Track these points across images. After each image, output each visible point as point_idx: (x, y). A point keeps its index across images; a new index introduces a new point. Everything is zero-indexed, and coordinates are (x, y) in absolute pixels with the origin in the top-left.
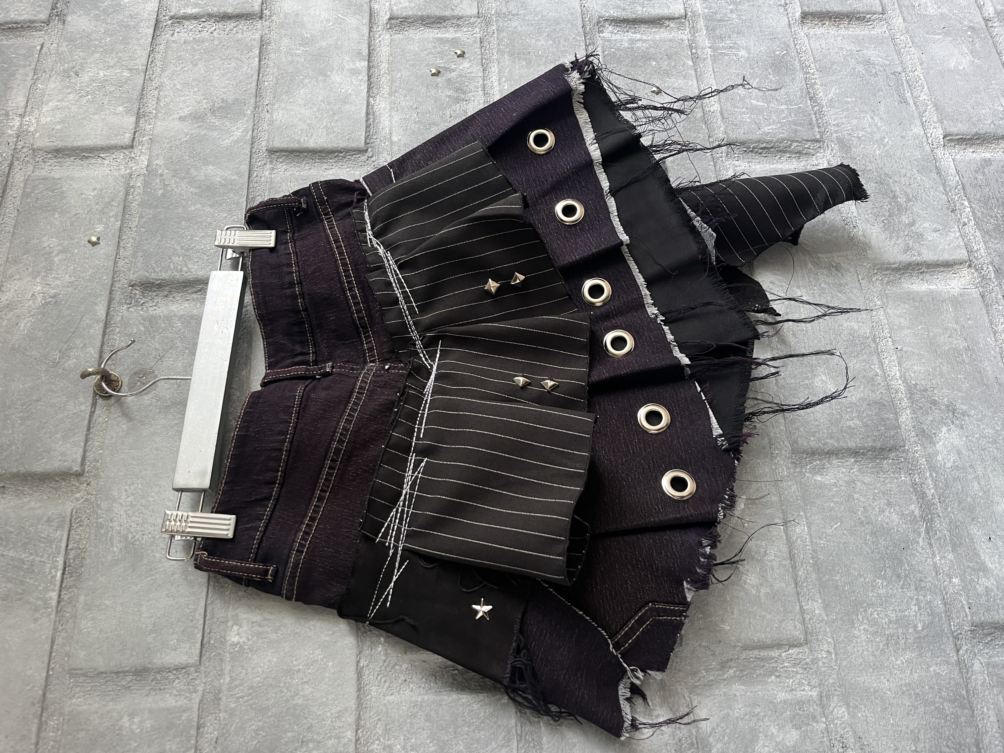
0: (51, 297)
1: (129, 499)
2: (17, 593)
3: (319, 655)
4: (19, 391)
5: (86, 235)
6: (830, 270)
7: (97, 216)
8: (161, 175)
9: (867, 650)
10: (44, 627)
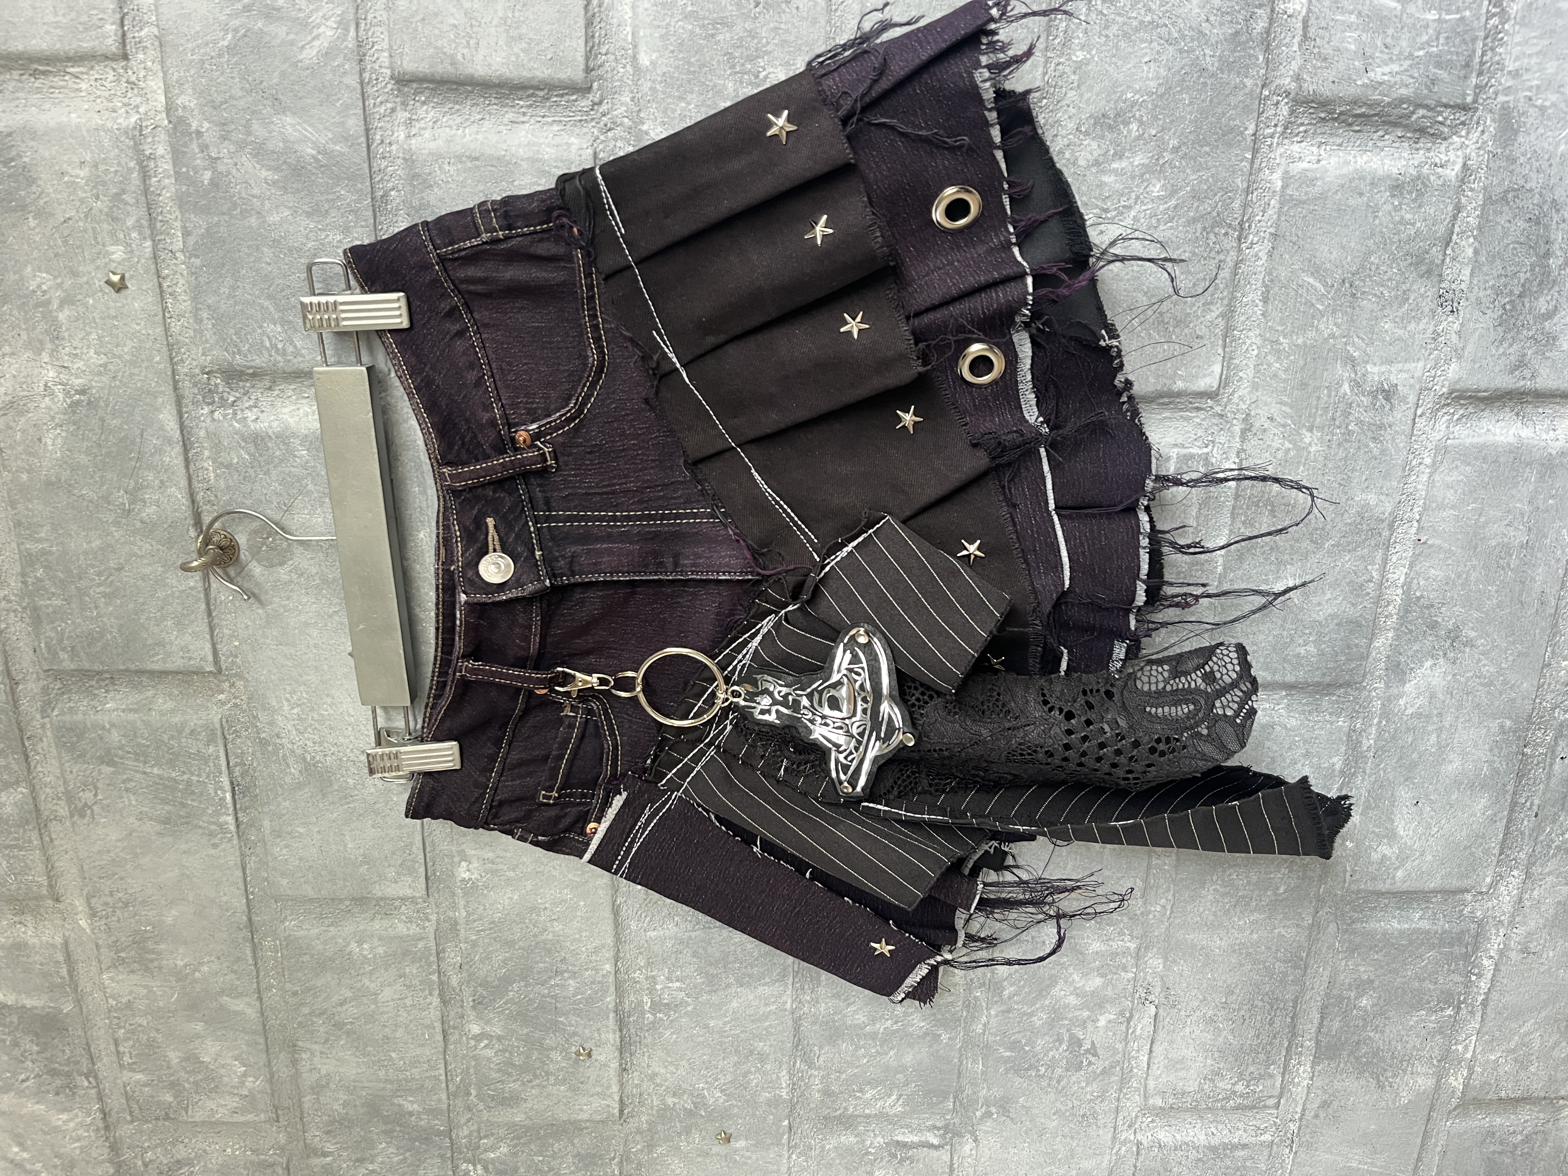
0: (77, 392)
1: (295, 711)
2: (181, 817)
3: (568, 894)
4: (86, 553)
5: (97, 268)
6: (1375, 397)
7: (105, 226)
8: (199, 133)
9: (1209, 910)
10: (228, 852)
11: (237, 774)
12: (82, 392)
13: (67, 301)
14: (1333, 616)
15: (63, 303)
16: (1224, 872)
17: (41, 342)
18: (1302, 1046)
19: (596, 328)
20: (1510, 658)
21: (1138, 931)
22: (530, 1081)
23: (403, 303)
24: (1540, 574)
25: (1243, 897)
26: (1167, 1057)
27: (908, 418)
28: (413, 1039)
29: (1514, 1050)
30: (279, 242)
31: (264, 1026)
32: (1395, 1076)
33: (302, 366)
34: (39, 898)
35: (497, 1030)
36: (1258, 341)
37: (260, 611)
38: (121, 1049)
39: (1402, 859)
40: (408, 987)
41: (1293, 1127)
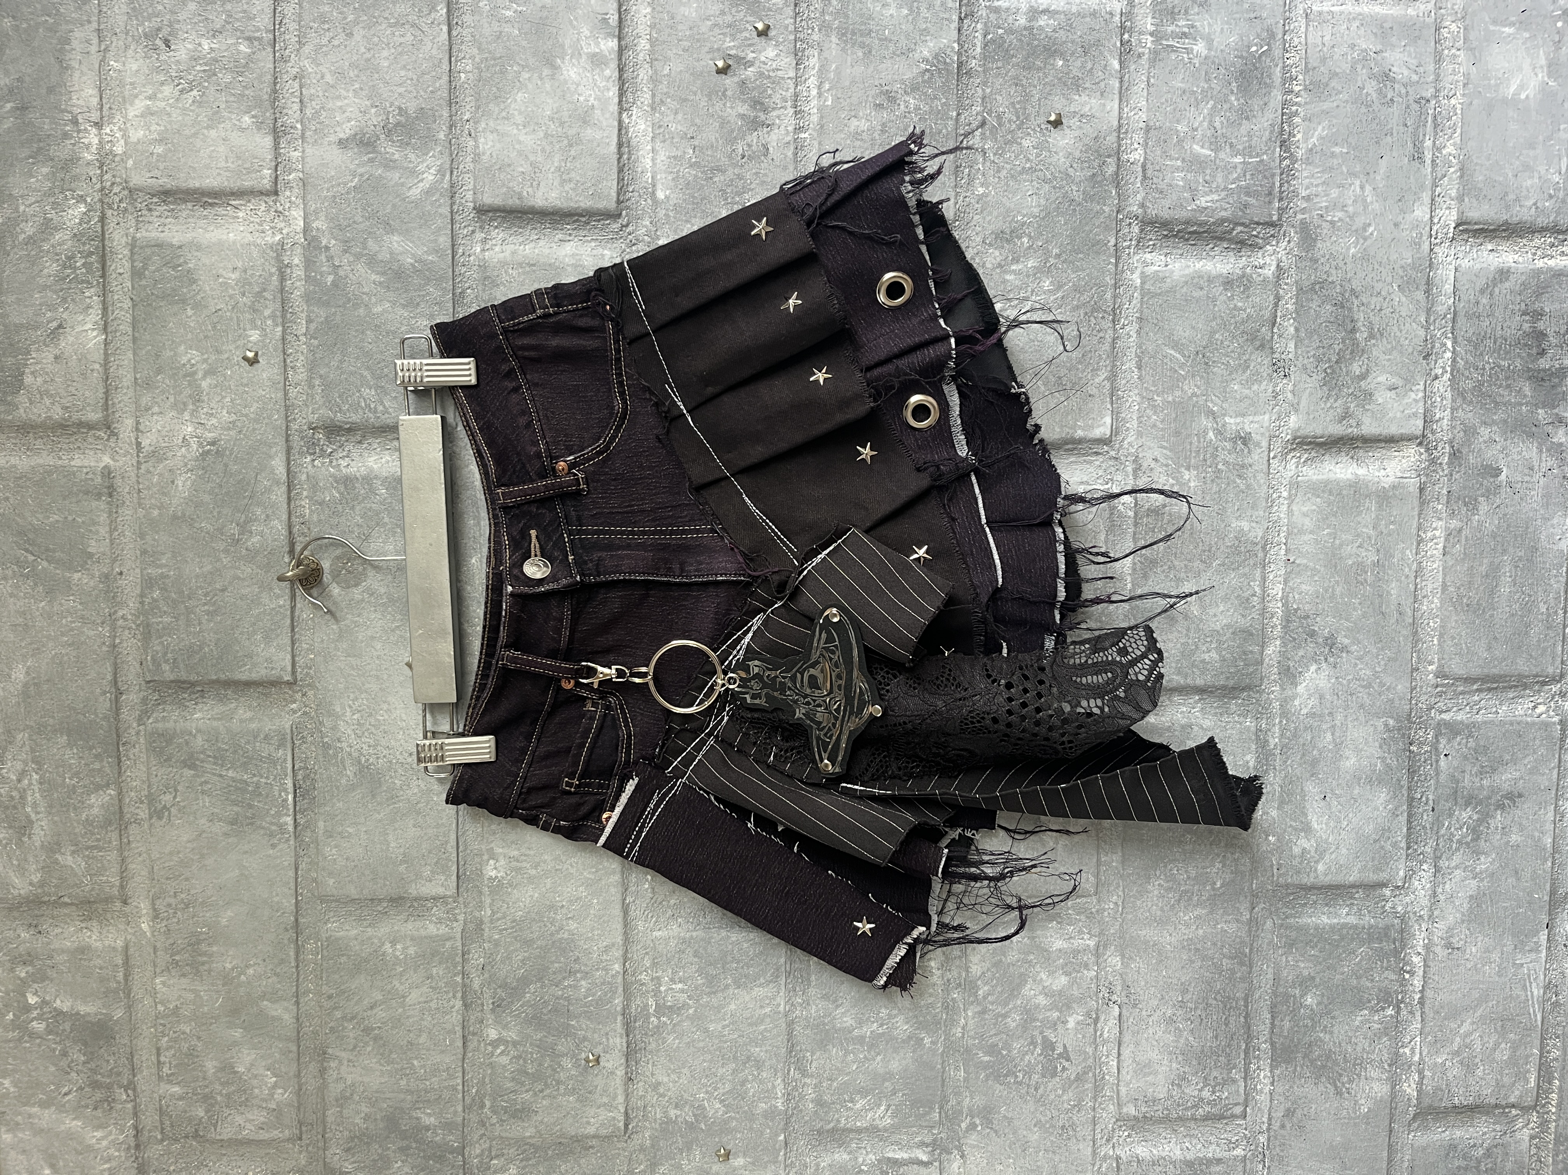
0: (209, 444)
1: (355, 717)
2: (247, 818)
3: (583, 892)
4: (197, 576)
5: (237, 347)
6: (1235, 443)
7: (247, 316)
8: (327, 248)
9: (1157, 905)
10: (285, 853)
11: (300, 777)
12: (213, 443)
13: (210, 372)
14: (1228, 626)
15: (207, 373)
16: (1165, 866)
17: (185, 404)
18: (1259, 1050)
19: (621, 384)
20: (1382, 663)
21: (1095, 931)
22: (542, 1091)
23: (472, 366)
24: (1394, 589)
25: (1186, 892)
26: (1134, 1061)
27: (866, 452)
28: (435, 1045)
29: (1457, 1053)
30: (380, 327)
31: (298, 1032)
32: (1351, 1081)
33: (388, 421)
34: (108, 900)
35: (512, 1035)
36: (1138, 399)
37: (335, 627)
38: (162, 1059)
39: (1321, 853)
40: (434, 989)
41: (1262, 1139)
